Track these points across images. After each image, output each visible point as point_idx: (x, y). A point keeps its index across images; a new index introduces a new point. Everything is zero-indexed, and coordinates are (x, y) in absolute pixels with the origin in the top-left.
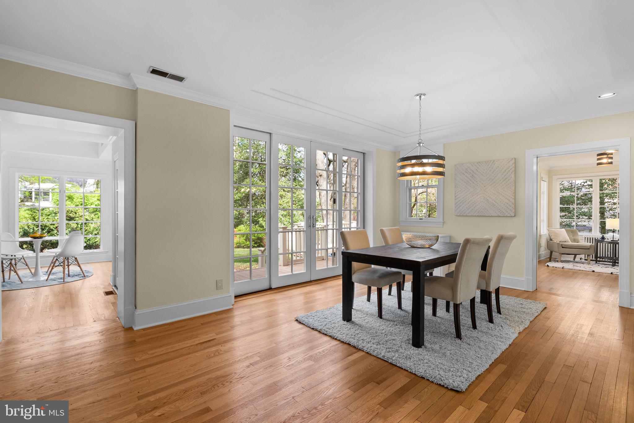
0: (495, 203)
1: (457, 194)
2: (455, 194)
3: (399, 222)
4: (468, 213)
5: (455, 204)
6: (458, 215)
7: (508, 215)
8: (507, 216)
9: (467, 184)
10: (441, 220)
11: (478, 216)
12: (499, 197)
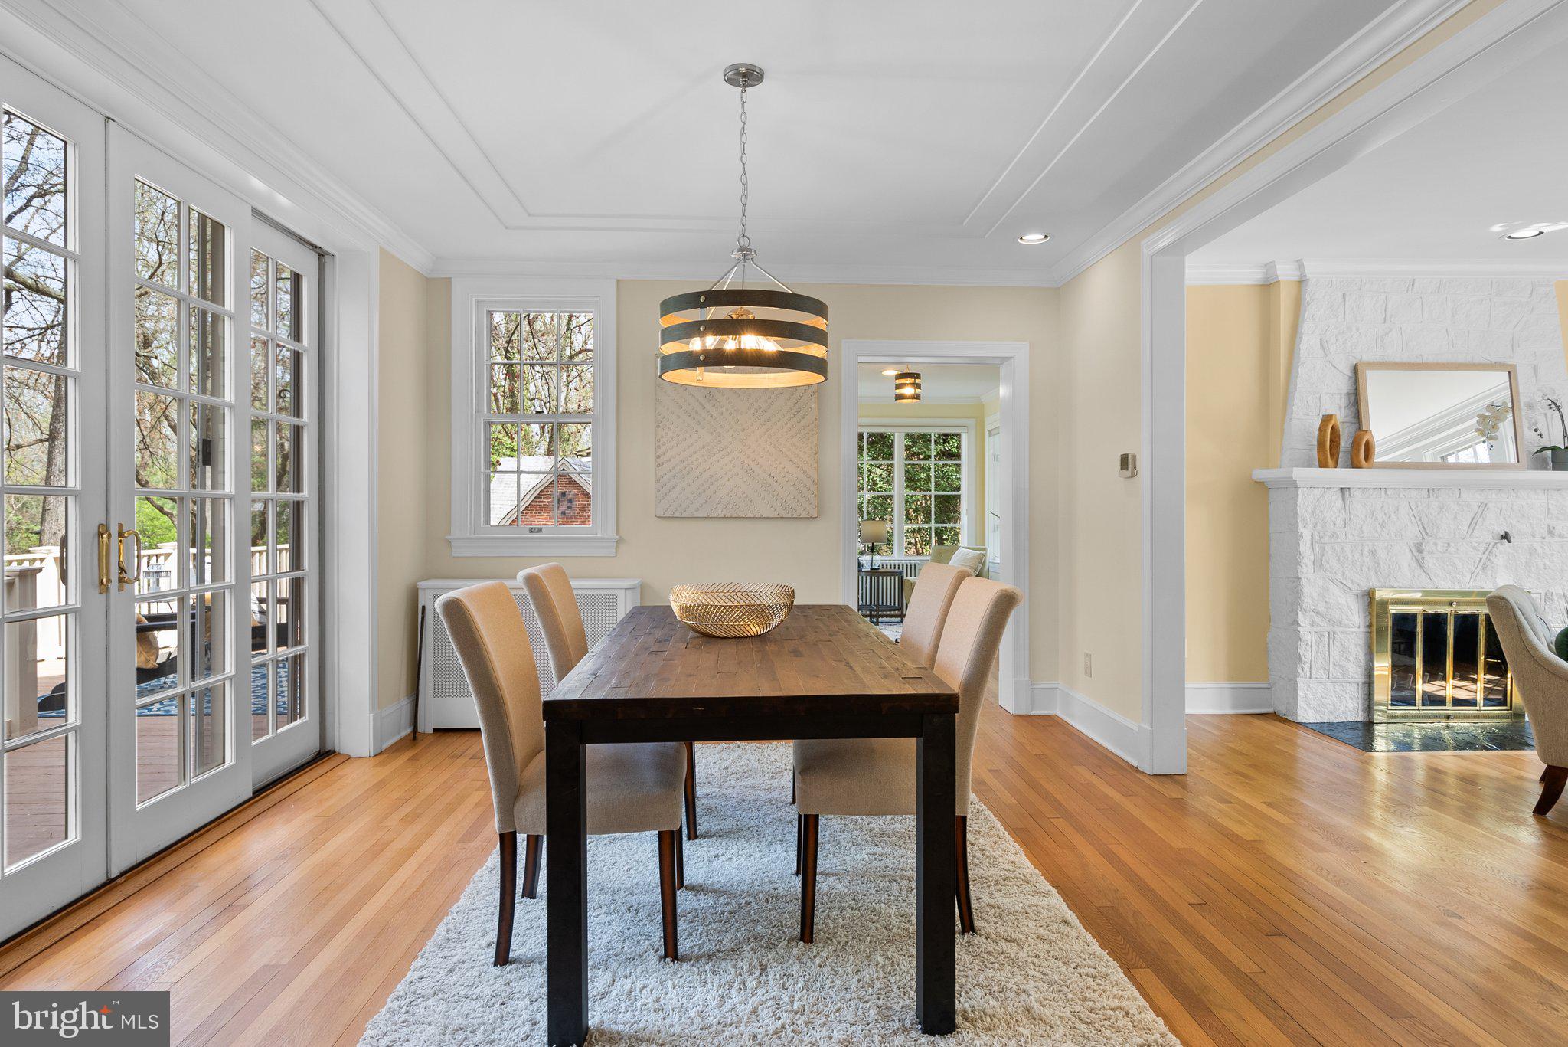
0: (770, 480)
1: (663, 448)
2: (658, 447)
3: (449, 542)
4: (697, 510)
5: (658, 480)
6: (668, 514)
7: (804, 515)
8: (799, 518)
9: (694, 419)
10: (611, 533)
11: (725, 517)
12: (780, 463)
